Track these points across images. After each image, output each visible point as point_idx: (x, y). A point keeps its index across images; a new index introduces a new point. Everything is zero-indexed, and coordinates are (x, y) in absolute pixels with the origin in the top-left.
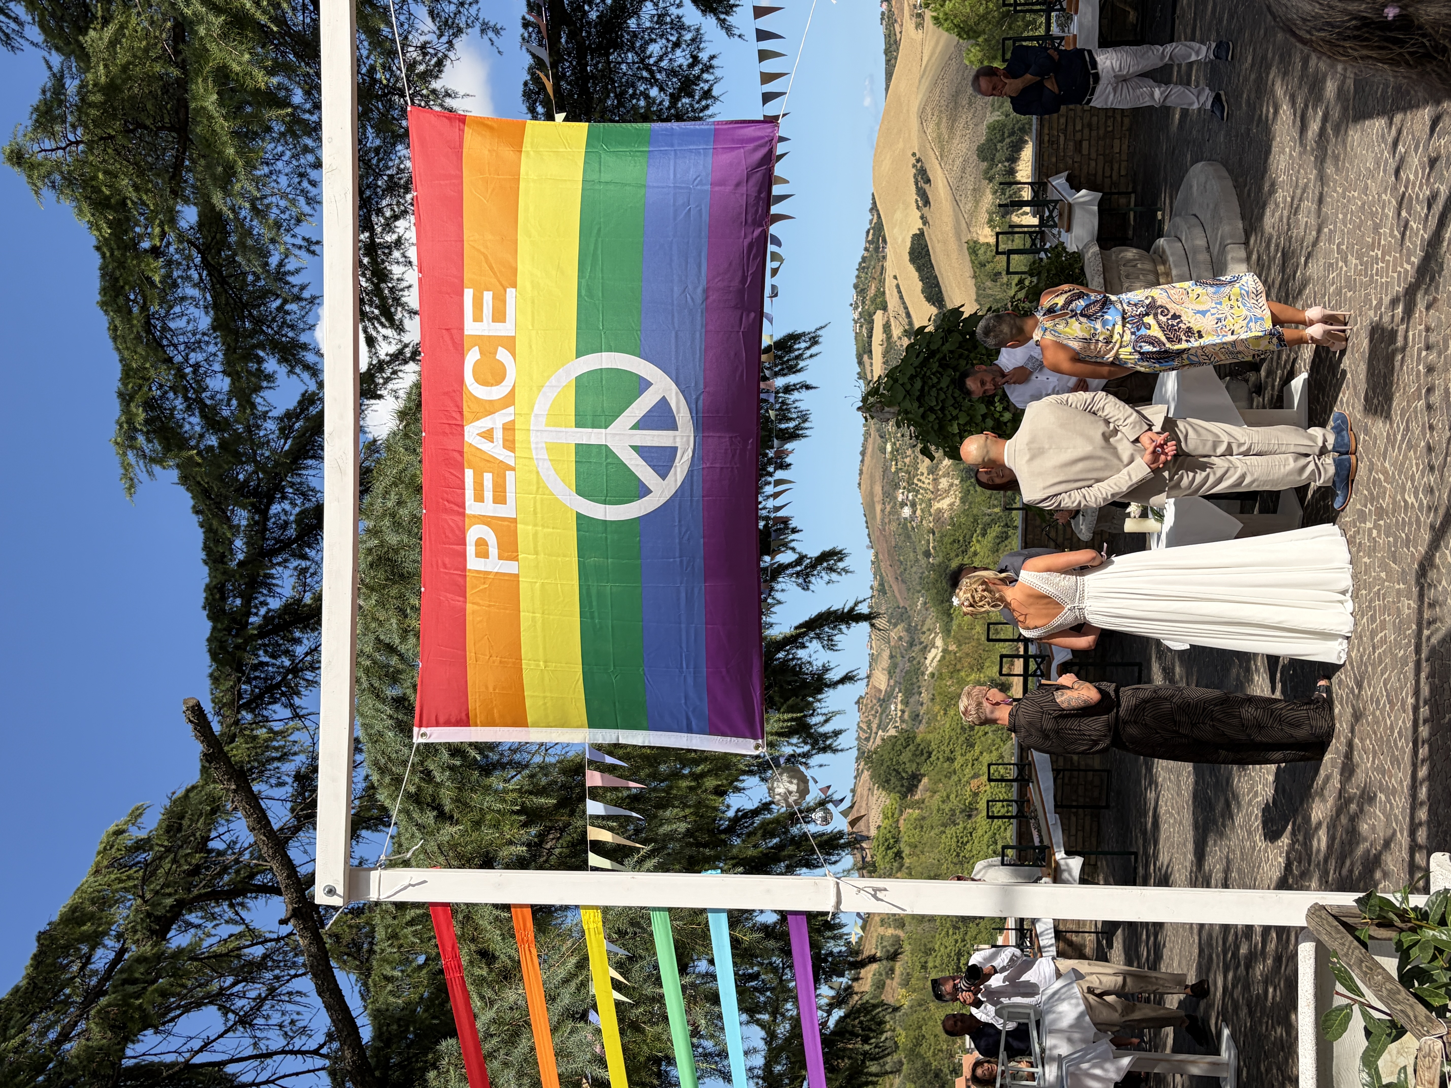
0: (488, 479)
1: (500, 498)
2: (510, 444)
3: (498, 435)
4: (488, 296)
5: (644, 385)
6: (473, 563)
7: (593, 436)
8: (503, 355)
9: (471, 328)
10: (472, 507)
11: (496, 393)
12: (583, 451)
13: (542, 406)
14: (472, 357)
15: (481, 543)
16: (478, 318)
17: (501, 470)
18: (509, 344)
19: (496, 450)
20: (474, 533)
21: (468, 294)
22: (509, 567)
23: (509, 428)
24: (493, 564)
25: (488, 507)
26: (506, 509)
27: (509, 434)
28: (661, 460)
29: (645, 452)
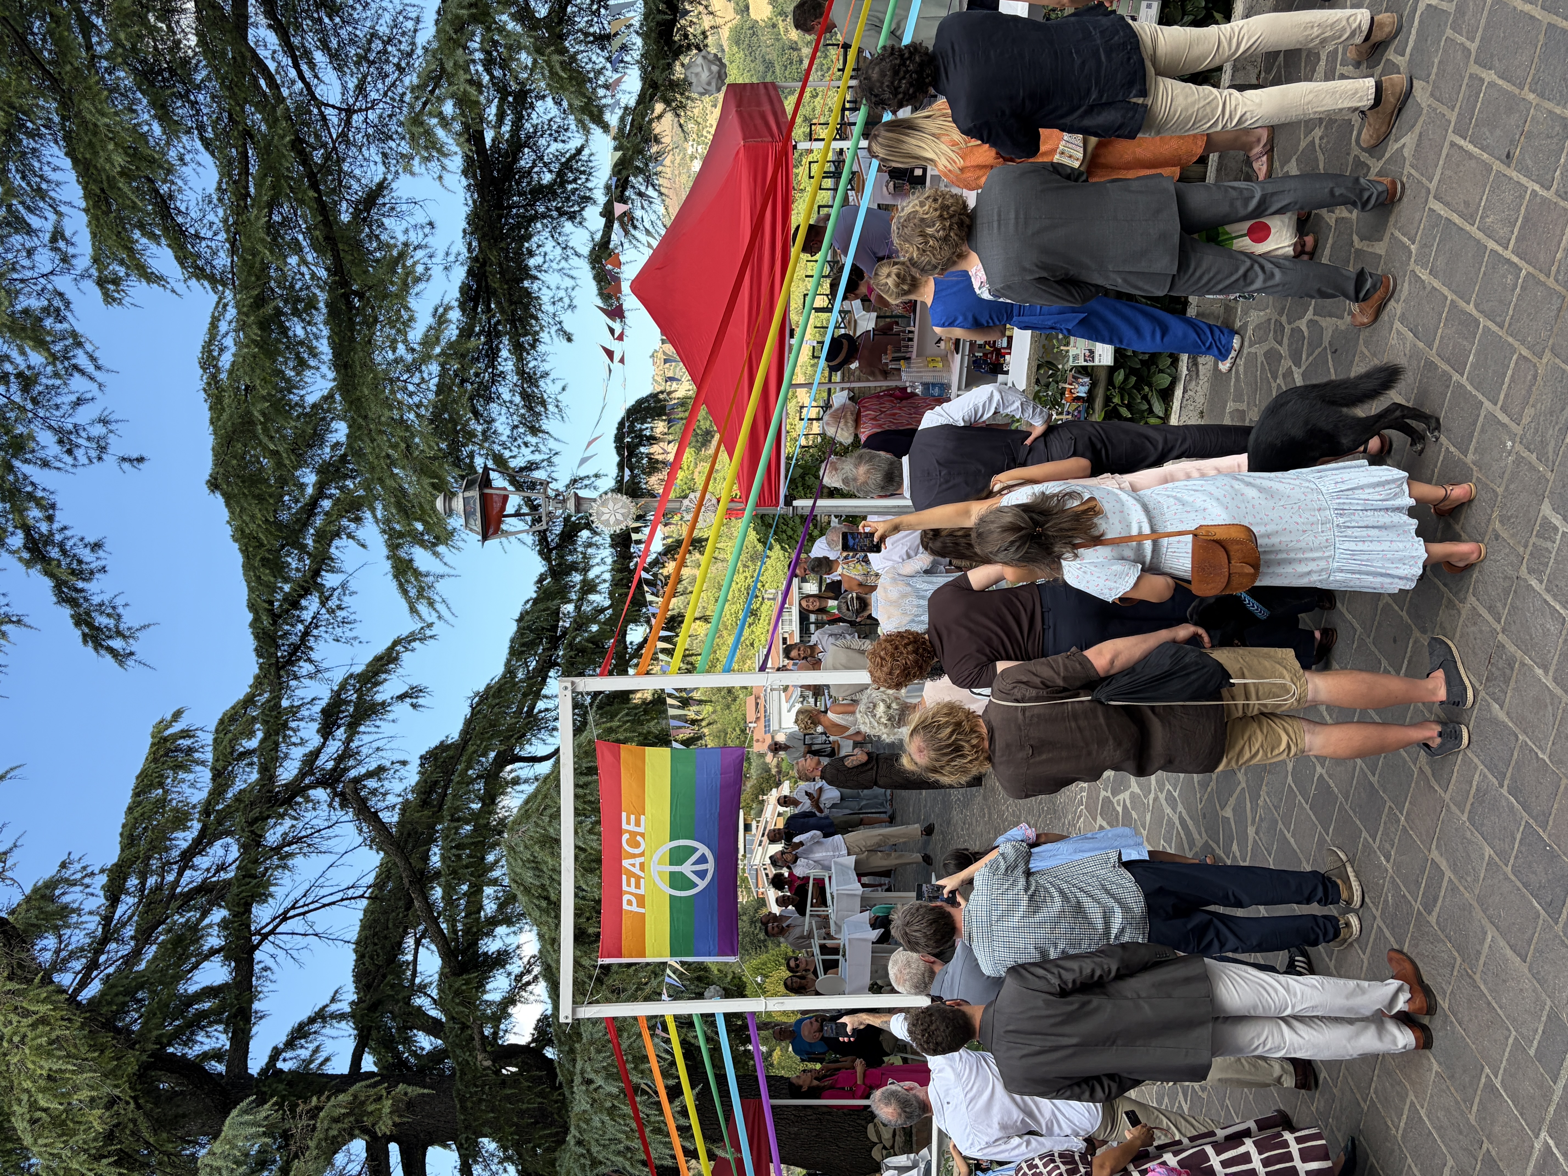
0: (633, 880)
1: (638, 886)
2: (642, 869)
3: (637, 865)
4: (633, 817)
5: (696, 850)
6: (625, 906)
7: (676, 868)
8: (639, 838)
9: (624, 826)
10: (625, 887)
11: (637, 851)
12: (672, 874)
13: (655, 858)
14: (625, 837)
15: (630, 903)
16: (628, 823)
17: (638, 879)
18: (642, 835)
19: (636, 870)
20: (625, 898)
21: (624, 815)
22: (642, 910)
23: (641, 864)
24: (634, 908)
25: (633, 889)
26: (641, 892)
27: (642, 866)
28: (702, 874)
29: (696, 873)
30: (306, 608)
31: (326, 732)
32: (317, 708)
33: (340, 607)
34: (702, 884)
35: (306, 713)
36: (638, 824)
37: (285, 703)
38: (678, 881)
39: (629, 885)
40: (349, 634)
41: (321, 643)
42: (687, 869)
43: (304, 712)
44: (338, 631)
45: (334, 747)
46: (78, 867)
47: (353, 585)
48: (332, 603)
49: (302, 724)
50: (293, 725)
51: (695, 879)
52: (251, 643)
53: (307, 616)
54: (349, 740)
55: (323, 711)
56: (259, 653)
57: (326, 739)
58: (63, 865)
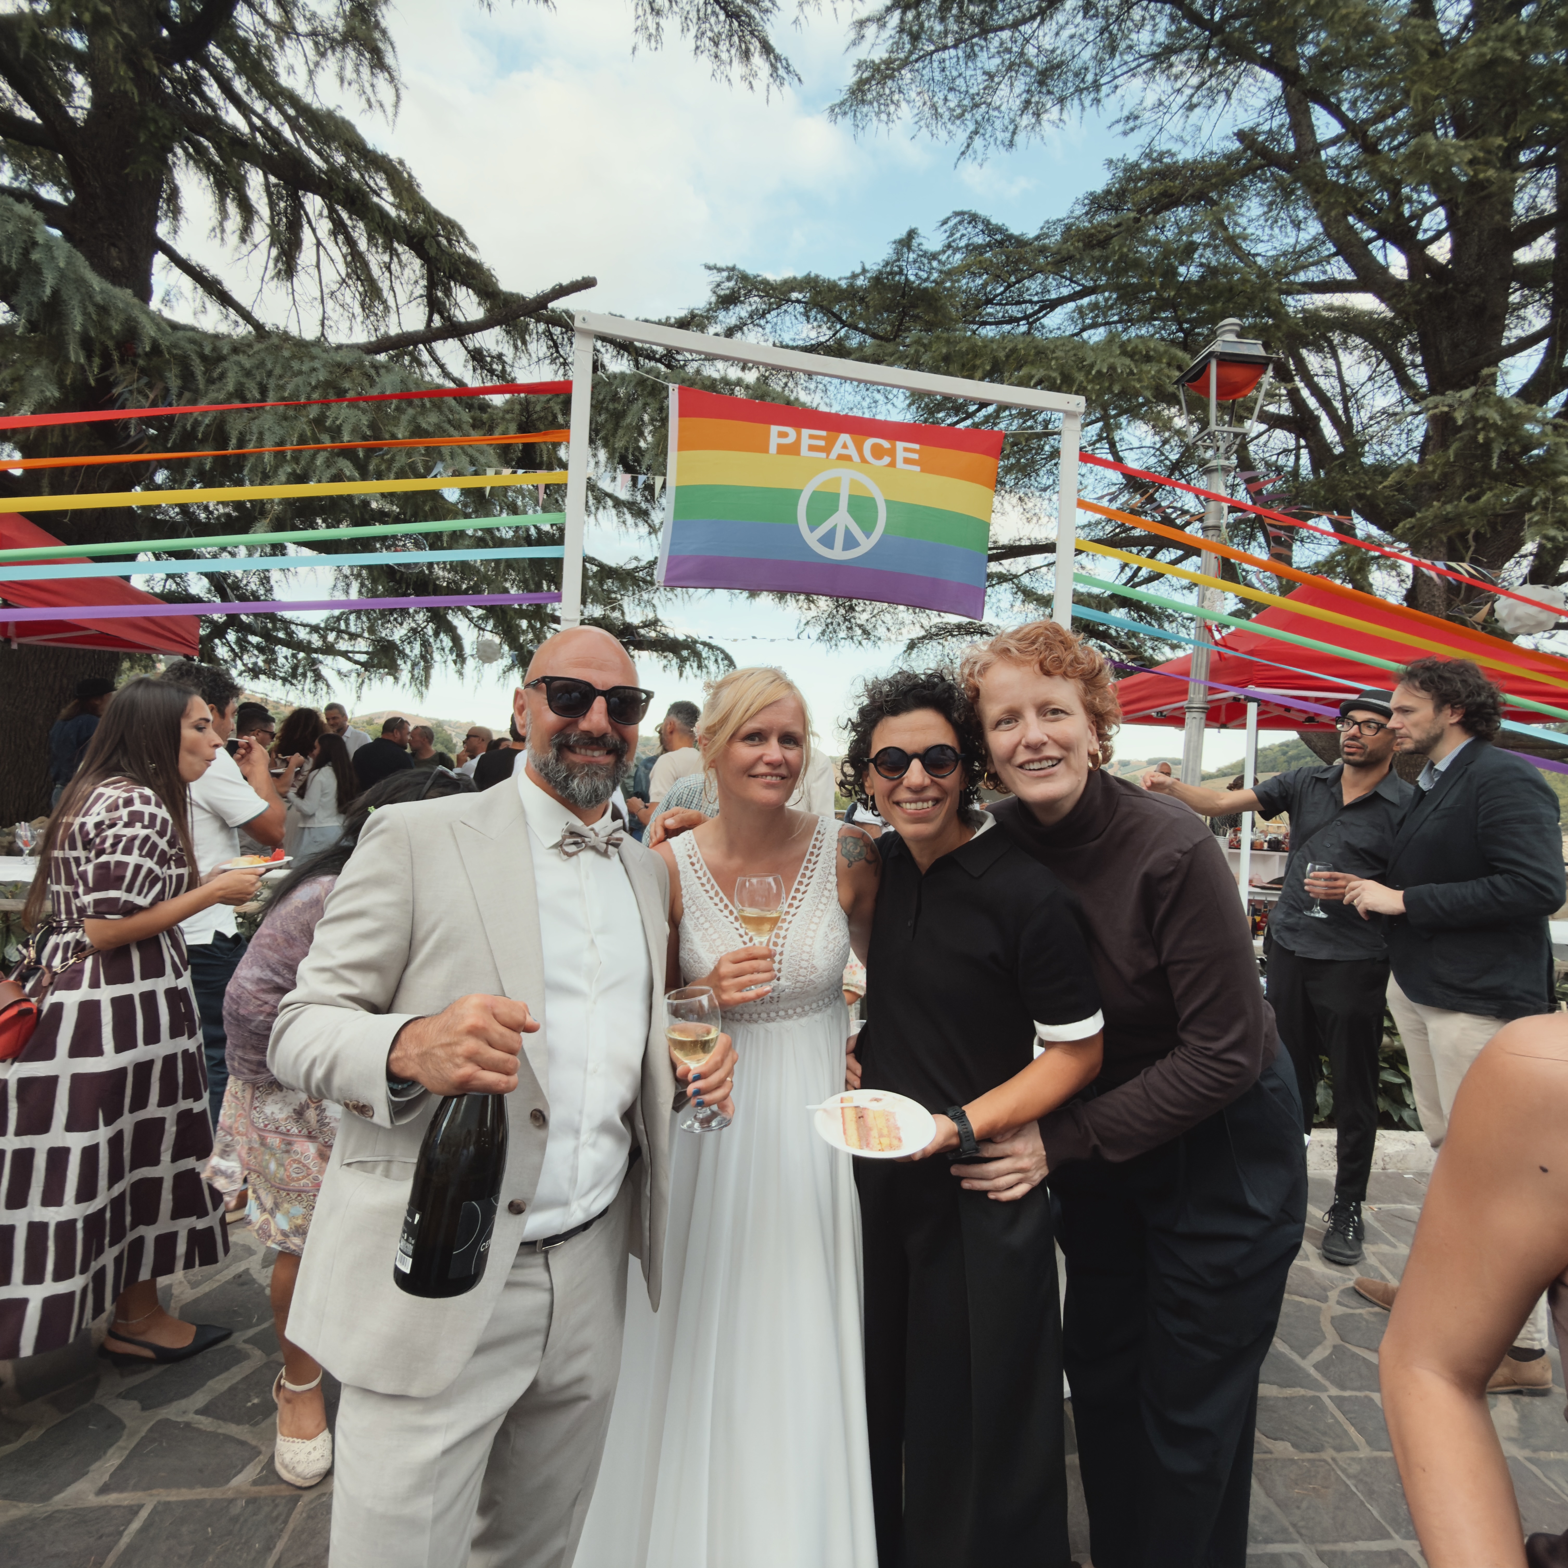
0: (822, 443)
2: (840, 457)
3: (844, 452)
5: (868, 535)
7: (843, 503)
11: (867, 454)
12: (836, 497)
13: (858, 478)
14: (886, 444)
15: (782, 433)
17: (827, 449)
18: (892, 464)
19: (837, 450)
20: (791, 431)
21: (917, 446)
22: (773, 449)
23: (848, 458)
24: (774, 441)
25: (806, 441)
26: (805, 451)
28: (828, 540)
29: (832, 531)
34: (812, 539)
36: (907, 461)
38: (823, 504)
42: (842, 519)
51: (823, 530)
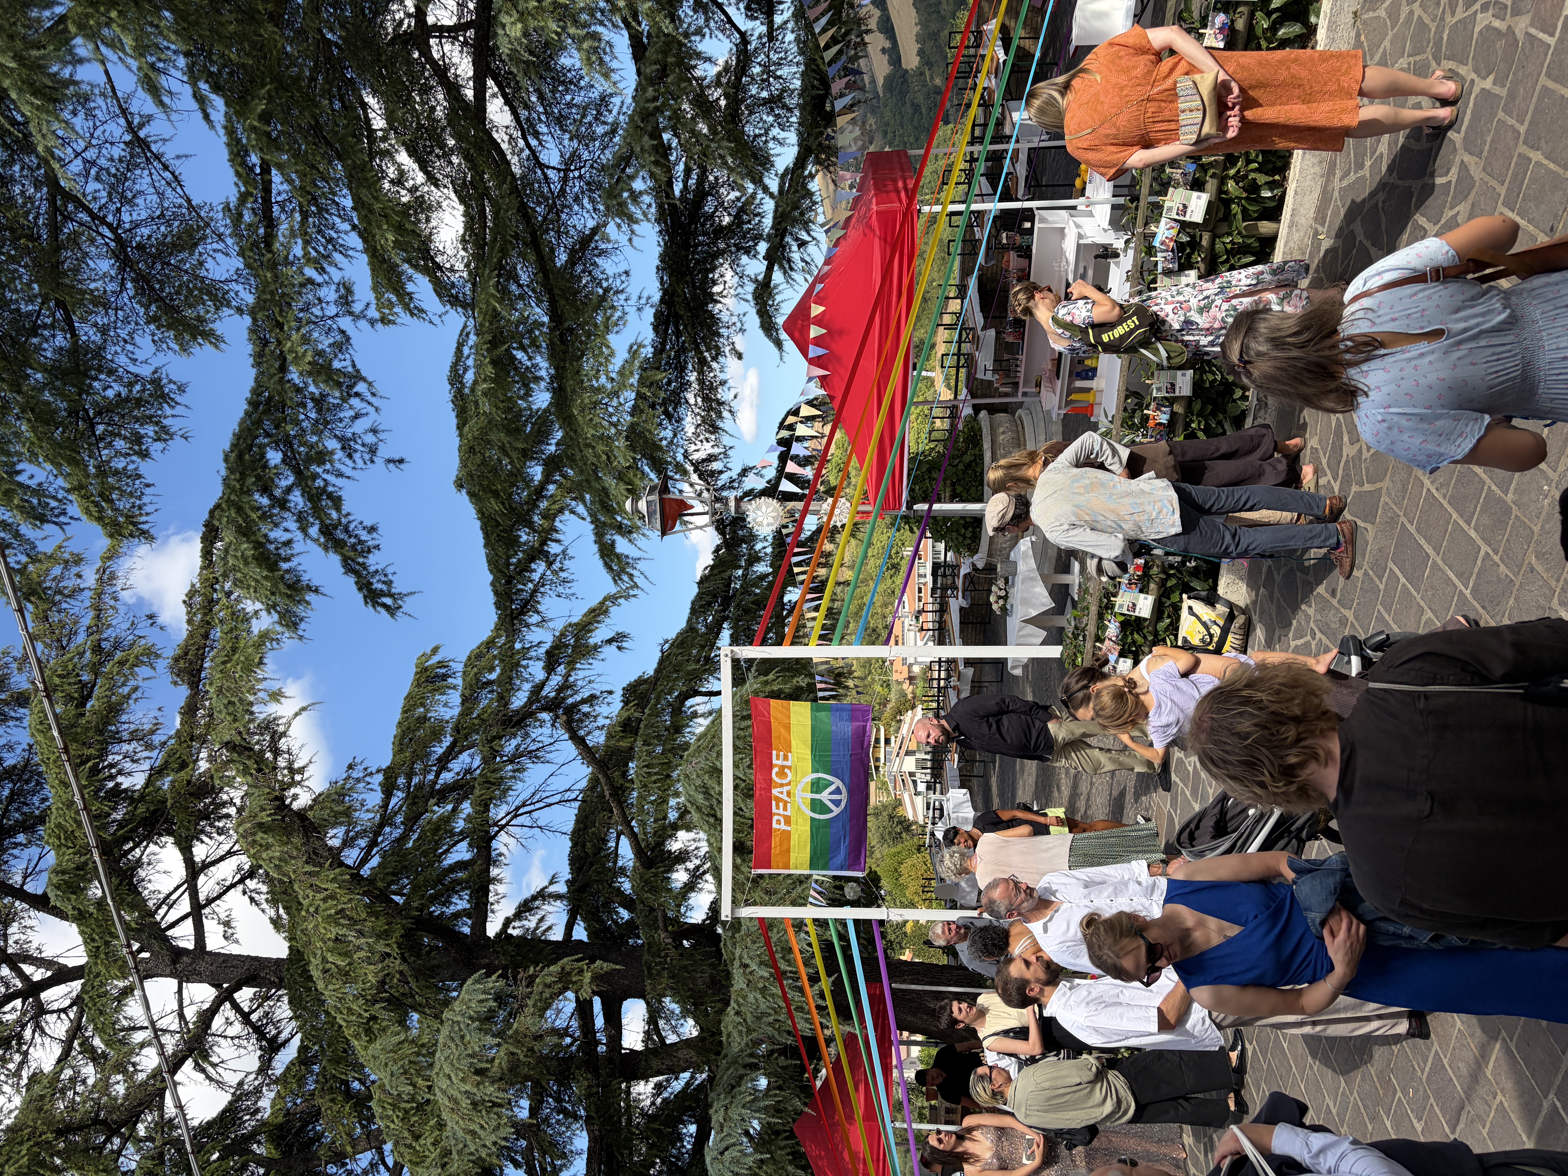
1: (785, 809)
3: (784, 793)
5: (832, 782)
6: (775, 825)
7: (817, 796)
8: (786, 771)
9: (775, 761)
10: (774, 810)
12: (813, 800)
13: (800, 787)
15: (779, 822)
16: (778, 758)
17: (786, 803)
18: (789, 768)
19: (784, 797)
20: (775, 818)
24: (783, 827)
25: (781, 811)
26: (788, 813)
27: (789, 794)
28: (837, 803)
29: (832, 801)
30: (535, 571)
31: (550, 668)
32: (542, 650)
33: (562, 570)
34: (836, 811)
35: (533, 654)
36: (786, 758)
37: (518, 646)
38: (817, 806)
39: (778, 808)
40: (568, 591)
41: (547, 598)
42: (825, 796)
43: (533, 653)
44: (560, 589)
45: (556, 680)
46: (361, 768)
47: (570, 552)
48: (556, 566)
49: (531, 662)
50: (524, 663)
51: (831, 806)
52: (491, 598)
53: (536, 576)
54: (567, 676)
55: (547, 652)
56: (498, 605)
57: (549, 674)
58: (350, 767)
